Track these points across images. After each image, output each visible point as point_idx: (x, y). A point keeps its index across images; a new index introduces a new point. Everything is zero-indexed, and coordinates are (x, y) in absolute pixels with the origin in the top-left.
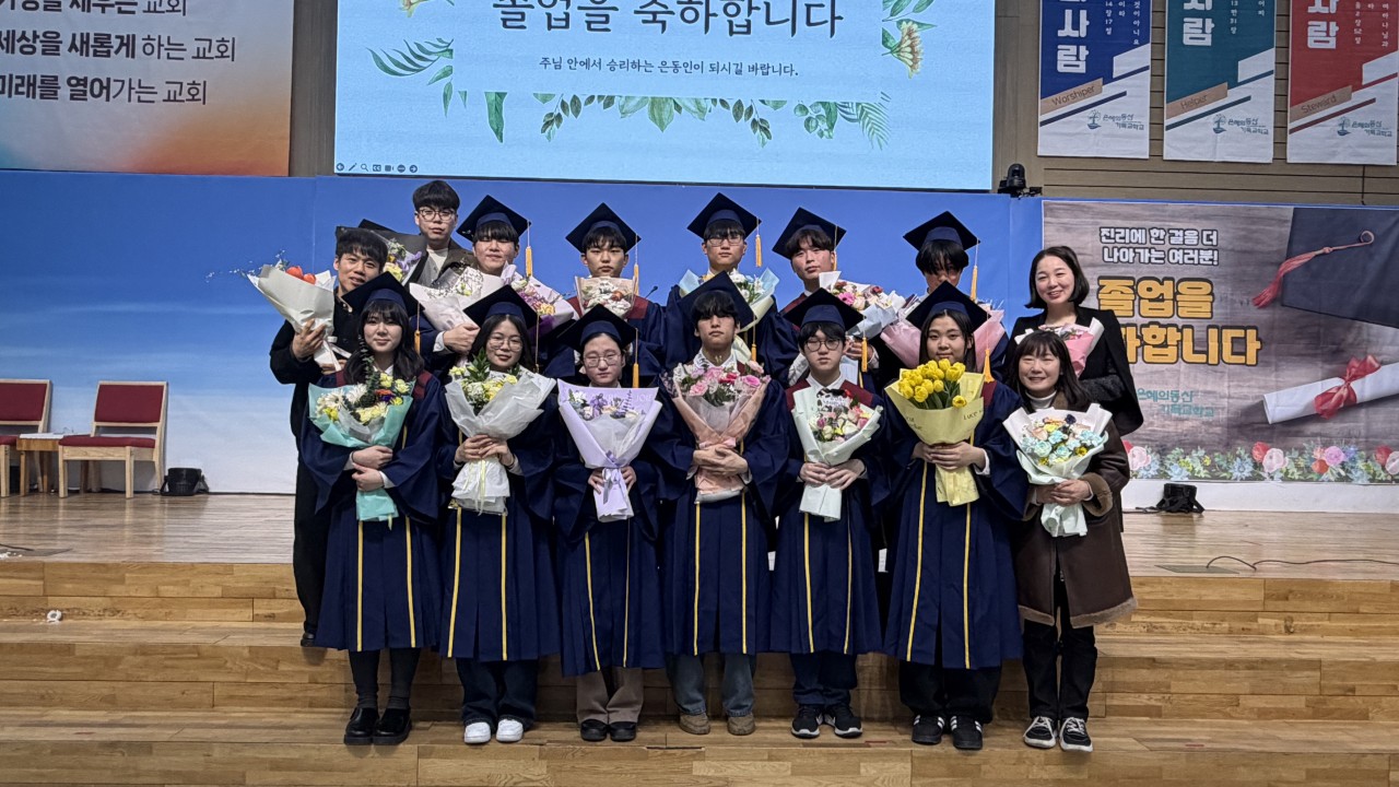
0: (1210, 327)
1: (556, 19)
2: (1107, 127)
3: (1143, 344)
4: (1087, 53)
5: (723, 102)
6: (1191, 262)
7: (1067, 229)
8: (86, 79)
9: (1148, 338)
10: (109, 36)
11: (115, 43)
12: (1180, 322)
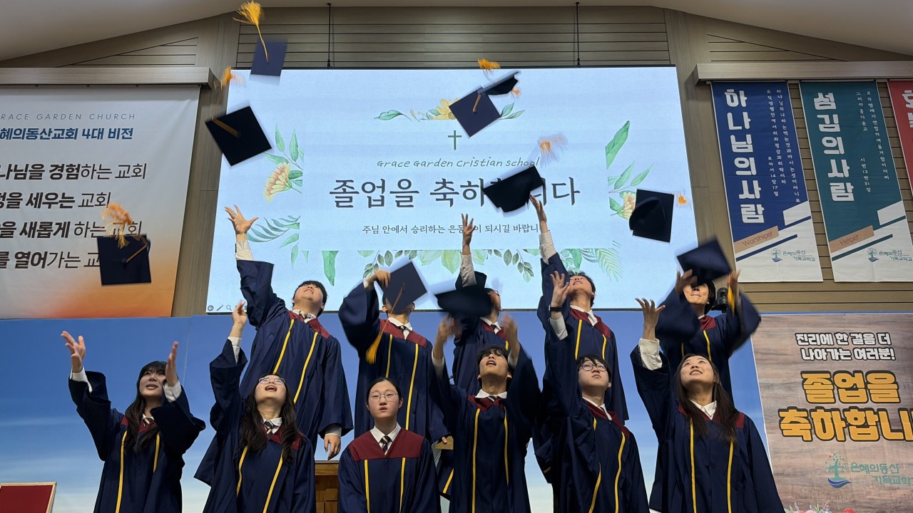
0: (900, 410)
1: (374, 200)
2: (786, 260)
3: (848, 425)
4: (763, 209)
5: (495, 251)
6: (874, 358)
7: (770, 336)
8: (29, 253)
9: (850, 420)
10: (51, 223)
11: (55, 228)
12: (875, 407)
